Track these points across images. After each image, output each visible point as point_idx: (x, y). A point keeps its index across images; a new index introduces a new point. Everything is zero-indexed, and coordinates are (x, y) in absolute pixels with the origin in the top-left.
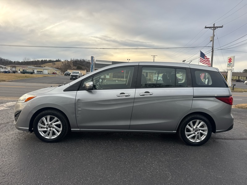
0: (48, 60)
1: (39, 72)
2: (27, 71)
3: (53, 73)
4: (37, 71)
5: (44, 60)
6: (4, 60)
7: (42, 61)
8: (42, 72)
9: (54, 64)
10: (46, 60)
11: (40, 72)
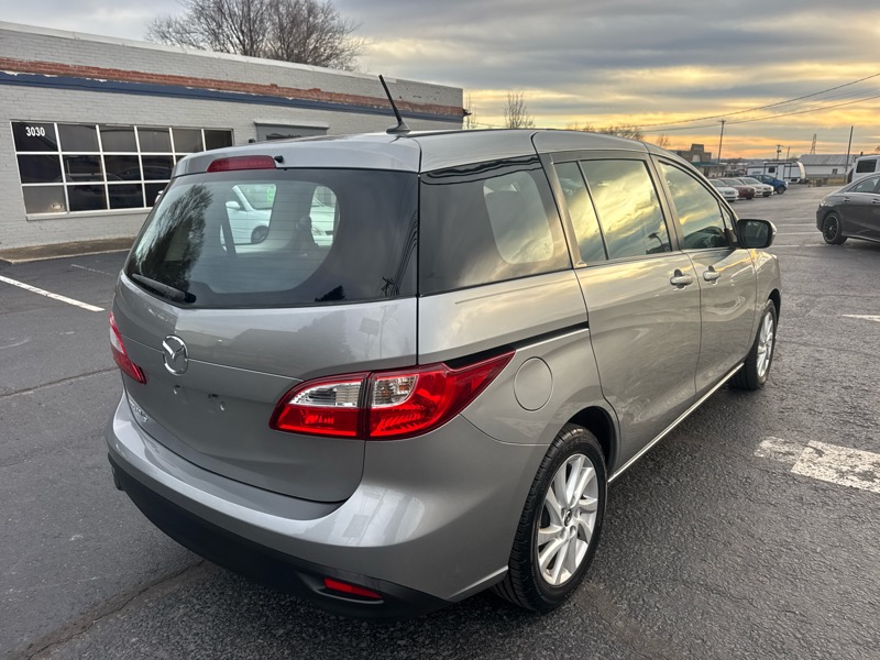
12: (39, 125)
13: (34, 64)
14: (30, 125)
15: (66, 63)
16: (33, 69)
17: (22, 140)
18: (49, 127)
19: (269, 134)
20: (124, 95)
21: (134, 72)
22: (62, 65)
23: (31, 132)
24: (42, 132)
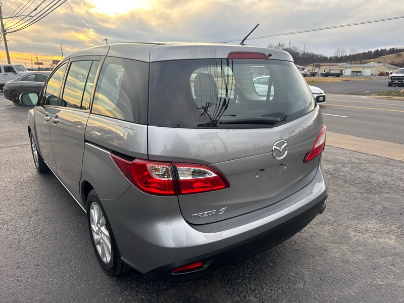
0: (388, 48)
1: (355, 73)
2: (331, 72)
3: (381, 73)
4: (352, 72)
5: (381, 50)
6: (317, 56)
7: (377, 52)
8: (360, 72)
9: (400, 55)
10: (385, 50)
11: (357, 72)
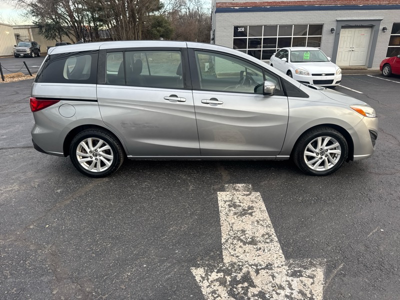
12: (242, 27)
13: (244, 3)
14: (240, 27)
15: (256, 1)
16: (244, 5)
17: (236, 33)
18: (245, 27)
19: (343, 25)
20: (276, 12)
21: (282, 2)
22: (255, 2)
23: (239, 30)
24: (243, 30)
